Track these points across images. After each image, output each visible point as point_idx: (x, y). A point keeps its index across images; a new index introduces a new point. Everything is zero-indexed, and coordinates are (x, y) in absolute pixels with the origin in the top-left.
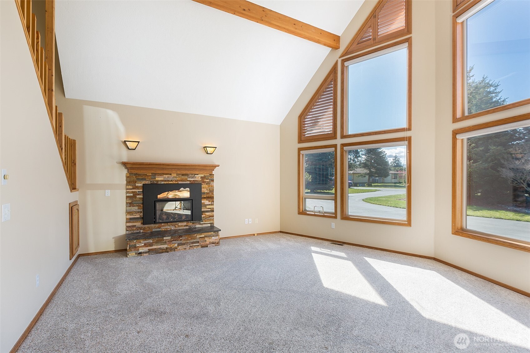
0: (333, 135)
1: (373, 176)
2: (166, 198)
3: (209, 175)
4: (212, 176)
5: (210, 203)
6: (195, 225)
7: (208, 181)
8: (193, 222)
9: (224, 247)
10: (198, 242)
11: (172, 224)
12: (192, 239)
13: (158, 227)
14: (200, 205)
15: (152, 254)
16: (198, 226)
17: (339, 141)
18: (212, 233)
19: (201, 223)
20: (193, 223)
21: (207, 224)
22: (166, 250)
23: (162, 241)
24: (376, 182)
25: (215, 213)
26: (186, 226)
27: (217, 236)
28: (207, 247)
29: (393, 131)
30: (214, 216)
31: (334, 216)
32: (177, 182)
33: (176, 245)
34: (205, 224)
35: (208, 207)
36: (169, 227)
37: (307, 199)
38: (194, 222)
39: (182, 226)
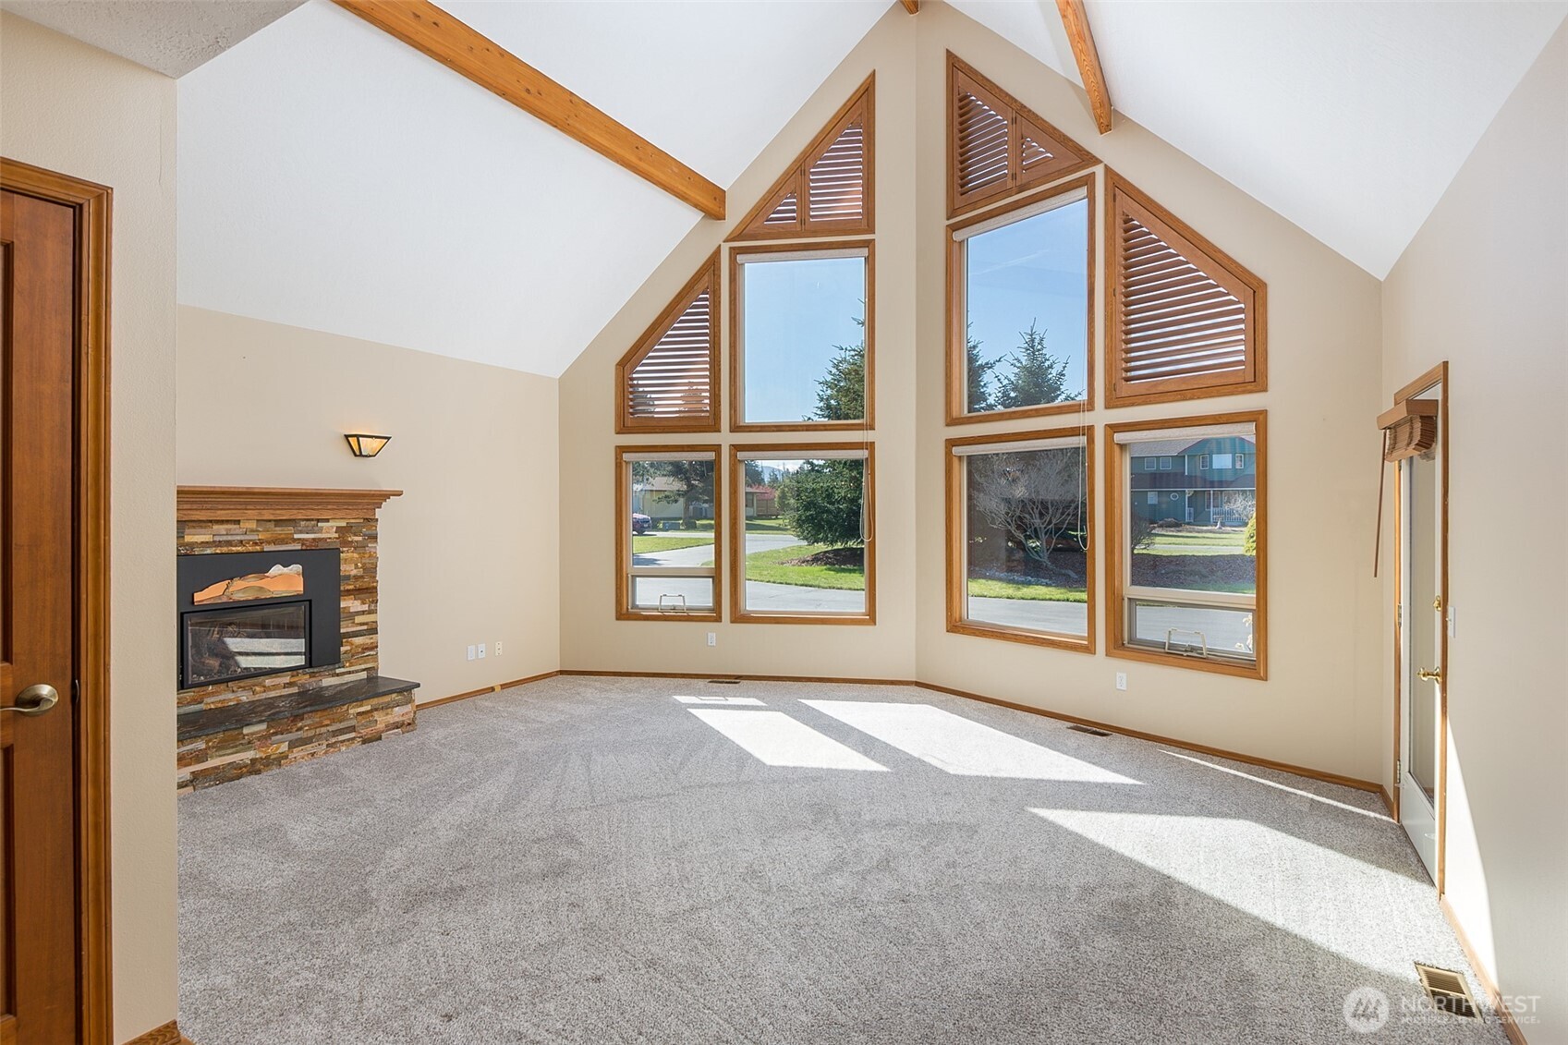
0: (711, 422)
1: (697, 499)
2: (225, 599)
3: (362, 521)
4: (372, 523)
5: (365, 607)
6: (320, 678)
7: (360, 538)
8: (311, 670)
9: (434, 734)
10: (352, 729)
11: (242, 684)
12: (333, 721)
13: (195, 700)
14: (336, 615)
15: (206, 787)
16: (328, 681)
17: (725, 438)
18: (394, 695)
19: (338, 671)
20: (312, 675)
21: (357, 671)
22: (254, 768)
23: (238, 739)
24: (704, 514)
25: (381, 638)
26: (290, 684)
27: (407, 704)
28: (380, 738)
29: (853, 427)
30: (377, 647)
31: (714, 615)
32: (258, 548)
33: (284, 747)
34: (349, 673)
35: (358, 619)
36: (231, 696)
37: (638, 579)
38: (315, 670)
39: (275, 687)
